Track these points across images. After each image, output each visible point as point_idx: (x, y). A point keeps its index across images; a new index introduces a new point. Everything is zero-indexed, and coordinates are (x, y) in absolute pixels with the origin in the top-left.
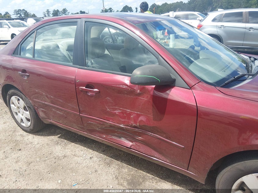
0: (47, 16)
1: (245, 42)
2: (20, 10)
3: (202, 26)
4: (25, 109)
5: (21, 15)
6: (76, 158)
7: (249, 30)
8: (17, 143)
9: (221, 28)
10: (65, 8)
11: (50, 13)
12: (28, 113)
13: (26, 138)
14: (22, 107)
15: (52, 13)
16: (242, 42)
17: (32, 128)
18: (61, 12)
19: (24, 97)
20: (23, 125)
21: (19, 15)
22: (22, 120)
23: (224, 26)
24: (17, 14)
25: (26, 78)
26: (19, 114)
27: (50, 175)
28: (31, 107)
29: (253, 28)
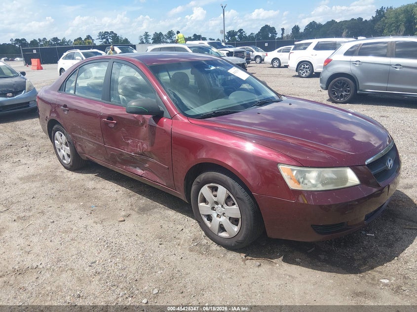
0: (145, 41)
1: (389, 85)
2: (108, 32)
3: (331, 61)
4: (66, 144)
5: (107, 40)
6: (103, 190)
7: (396, 68)
8: (55, 177)
9: (356, 64)
10: (172, 31)
11: (150, 37)
12: (68, 148)
13: (65, 175)
14: (64, 142)
15: (152, 37)
16: (385, 85)
17: (71, 164)
18: (166, 35)
19: (65, 132)
20: (65, 162)
21: (104, 40)
22: (64, 156)
23: (360, 62)
24: (102, 39)
25: (66, 113)
26: (61, 150)
27: (76, 200)
28: (71, 142)
29: (400, 65)
